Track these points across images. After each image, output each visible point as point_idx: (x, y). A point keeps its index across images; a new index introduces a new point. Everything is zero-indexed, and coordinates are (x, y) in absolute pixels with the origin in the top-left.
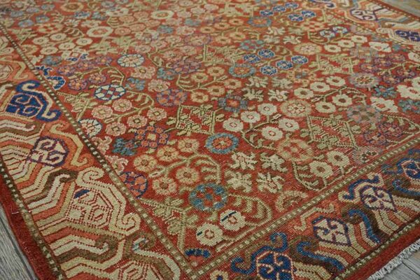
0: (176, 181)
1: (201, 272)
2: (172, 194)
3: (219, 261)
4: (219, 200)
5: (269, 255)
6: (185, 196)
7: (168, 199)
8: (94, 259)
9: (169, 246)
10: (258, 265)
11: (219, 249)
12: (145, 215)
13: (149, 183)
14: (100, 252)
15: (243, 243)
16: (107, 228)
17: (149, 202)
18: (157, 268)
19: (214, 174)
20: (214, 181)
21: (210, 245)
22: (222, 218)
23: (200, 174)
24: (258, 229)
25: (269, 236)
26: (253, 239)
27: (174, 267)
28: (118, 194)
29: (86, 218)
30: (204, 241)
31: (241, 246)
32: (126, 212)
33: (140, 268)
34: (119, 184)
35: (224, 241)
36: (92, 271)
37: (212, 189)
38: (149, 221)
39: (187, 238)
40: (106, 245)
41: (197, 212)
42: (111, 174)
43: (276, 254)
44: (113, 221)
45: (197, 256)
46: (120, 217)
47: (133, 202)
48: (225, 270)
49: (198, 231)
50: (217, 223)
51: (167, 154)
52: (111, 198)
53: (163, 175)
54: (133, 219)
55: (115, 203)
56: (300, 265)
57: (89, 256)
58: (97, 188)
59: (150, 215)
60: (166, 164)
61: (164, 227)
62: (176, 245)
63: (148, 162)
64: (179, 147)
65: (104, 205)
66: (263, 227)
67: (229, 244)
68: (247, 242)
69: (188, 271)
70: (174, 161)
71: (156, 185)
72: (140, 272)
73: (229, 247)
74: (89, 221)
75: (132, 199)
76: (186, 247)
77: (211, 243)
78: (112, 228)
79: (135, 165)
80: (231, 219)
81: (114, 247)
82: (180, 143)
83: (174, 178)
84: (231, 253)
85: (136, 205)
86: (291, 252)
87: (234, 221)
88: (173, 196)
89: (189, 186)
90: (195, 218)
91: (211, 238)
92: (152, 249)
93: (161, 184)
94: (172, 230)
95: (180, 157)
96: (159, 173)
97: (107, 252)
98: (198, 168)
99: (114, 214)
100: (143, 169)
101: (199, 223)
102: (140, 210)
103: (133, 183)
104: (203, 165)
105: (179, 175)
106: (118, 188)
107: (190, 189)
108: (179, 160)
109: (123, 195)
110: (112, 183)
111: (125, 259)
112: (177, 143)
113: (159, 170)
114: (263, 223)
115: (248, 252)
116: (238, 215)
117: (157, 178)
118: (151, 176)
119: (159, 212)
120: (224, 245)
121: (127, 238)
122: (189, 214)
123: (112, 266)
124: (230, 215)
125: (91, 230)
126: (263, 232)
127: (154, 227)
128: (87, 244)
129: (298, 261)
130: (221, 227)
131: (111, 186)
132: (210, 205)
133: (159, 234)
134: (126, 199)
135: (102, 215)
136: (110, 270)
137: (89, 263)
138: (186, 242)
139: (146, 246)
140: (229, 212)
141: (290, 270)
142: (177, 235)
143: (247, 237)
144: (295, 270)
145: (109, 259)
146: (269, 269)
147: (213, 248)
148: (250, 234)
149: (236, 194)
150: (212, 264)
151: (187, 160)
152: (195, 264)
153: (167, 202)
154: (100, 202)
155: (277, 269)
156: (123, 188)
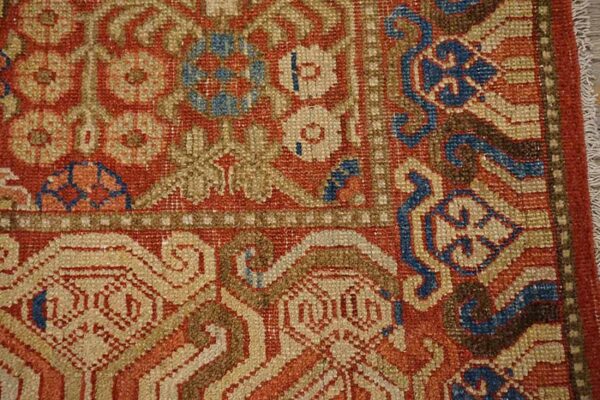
0: (135, 107)
1: (383, 200)
2: (168, 139)
3: (379, 155)
4: (244, 62)
5: (421, 65)
6: (189, 116)
7: (174, 153)
8: (231, 366)
9: (291, 219)
10: (431, 97)
11: (355, 139)
12: (188, 220)
13: (105, 163)
14: (220, 346)
15: (371, 89)
16: (171, 308)
17: (157, 193)
18: (325, 268)
19: (170, 25)
20: (190, 38)
21: (336, 147)
22: (290, 87)
23: (151, 50)
24: (360, 44)
25: (387, 36)
26: (374, 67)
27: (343, 238)
28: (93, 239)
29: (117, 333)
30: (322, 152)
31: (374, 97)
32: (156, 250)
33: (304, 295)
34: (66, 223)
35: (344, 120)
36: (255, 381)
37: (205, 54)
38: (208, 221)
39: (295, 176)
40: (211, 328)
41: (247, 122)
42: (24, 223)
43: (429, 53)
44: (162, 287)
45: (345, 185)
46: (158, 267)
47: (136, 222)
48: (404, 158)
49: (292, 148)
50: (296, 104)
51: (45, 77)
52: (96, 259)
53: (102, 126)
54: (181, 247)
55: (116, 258)
56: (476, 32)
57: (215, 370)
58: (46, 271)
59: (192, 209)
60: (73, 98)
61: (240, 202)
62: (295, 206)
63: (41, 130)
64: (41, 40)
65: (103, 282)
66: (360, 29)
67: (357, 114)
68: (374, 82)
69: (366, 218)
70: (77, 77)
71: (122, 155)
72: (313, 300)
73: (363, 119)
74: (130, 331)
75: (126, 221)
76: (315, 193)
77: (333, 142)
78: (178, 297)
79: (30, 160)
80: (305, 72)
81: (225, 316)
82: (27, 30)
83: (127, 107)
84: (377, 125)
85: (147, 221)
86: (443, 24)
87: (311, 71)
88: (174, 139)
89: (168, 91)
90: (257, 133)
91: (322, 135)
92: (279, 253)
93: (124, 140)
94: (256, 192)
95: (74, 57)
96: (90, 126)
97: (229, 336)
98: (133, 44)
99: (143, 274)
100: (53, 153)
101: (275, 134)
102: (166, 222)
103: (81, 194)
104: (129, 29)
105: (123, 91)
106: (76, 230)
107: (179, 96)
108: (81, 65)
109: (103, 230)
110: (51, 236)
111: (267, 310)
112: (22, 36)
113: (80, 121)
114: (352, 26)
115: (395, 96)
116: (304, 54)
117: (102, 140)
118: (86, 148)
119: (198, 190)
120: (352, 123)
121: (220, 281)
122: (241, 137)
123: (267, 342)
124: (294, 67)
125: (152, 338)
126: (372, 39)
127: (229, 219)
128: (185, 362)
129: (466, 29)
130: (311, 102)
131: (58, 242)
132: (244, 86)
133: (250, 219)
134: (119, 230)
135: (129, 299)
136: (273, 348)
137: (233, 376)
138: (303, 185)
139: (264, 260)
140: (285, 63)
141: (472, 54)
142: (274, 191)
143: (362, 73)
144: (478, 45)
145: (247, 338)
146: (449, 87)
147: (346, 146)
148: (359, 63)
149: (251, 19)
150: (379, 170)
151: (91, 51)
152: (360, 199)
153: (182, 160)
154: (92, 286)
155: (458, 72)
156: (85, 221)
